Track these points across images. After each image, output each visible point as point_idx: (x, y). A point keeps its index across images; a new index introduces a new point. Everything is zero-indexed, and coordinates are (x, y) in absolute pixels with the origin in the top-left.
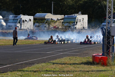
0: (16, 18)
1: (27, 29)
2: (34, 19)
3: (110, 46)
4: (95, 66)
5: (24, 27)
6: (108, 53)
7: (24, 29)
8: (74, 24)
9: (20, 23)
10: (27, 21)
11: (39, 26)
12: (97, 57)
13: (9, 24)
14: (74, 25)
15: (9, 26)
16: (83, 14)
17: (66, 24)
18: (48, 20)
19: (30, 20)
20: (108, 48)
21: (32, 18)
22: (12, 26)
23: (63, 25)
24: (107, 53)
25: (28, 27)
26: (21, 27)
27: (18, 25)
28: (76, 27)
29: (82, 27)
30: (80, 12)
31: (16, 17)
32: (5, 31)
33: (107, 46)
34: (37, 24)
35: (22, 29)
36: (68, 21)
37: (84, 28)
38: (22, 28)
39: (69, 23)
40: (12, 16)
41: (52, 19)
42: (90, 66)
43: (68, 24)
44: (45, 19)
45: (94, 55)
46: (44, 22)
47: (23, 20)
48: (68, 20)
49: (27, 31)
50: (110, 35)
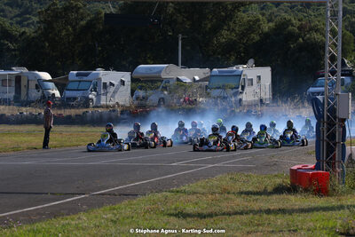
0: (85, 78)
1: (114, 106)
2: (133, 80)
3: (335, 144)
4: (299, 196)
5: (108, 99)
6: (331, 164)
7: (107, 107)
8: (235, 90)
9: (95, 91)
10: (113, 85)
11: (144, 98)
12: (302, 173)
13: (68, 94)
14: (235, 94)
15: (69, 99)
16: (258, 64)
17: (215, 93)
18: (168, 81)
19: (123, 83)
20: (331, 150)
21: (126, 76)
22: (75, 99)
23: (208, 94)
24: (327, 163)
25: (117, 101)
26: (99, 100)
27: (90, 96)
28: (241, 100)
29: (257, 98)
30: (251, 61)
31: (87, 75)
32: (59, 112)
33: (328, 144)
34: (141, 93)
35: (102, 107)
36: (221, 84)
37: (261, 100)
38: (103, 102)
39: (223, 87)
40: (75, 72)
41: (178, 79)
42: (284, 196)
43: (220, 90)
44: (161, 80)
45: (295, 167)
46: (158, 87)
47: (105, 84)
48: (220, 82)
49: (114, 111)
50: (335, 118)
